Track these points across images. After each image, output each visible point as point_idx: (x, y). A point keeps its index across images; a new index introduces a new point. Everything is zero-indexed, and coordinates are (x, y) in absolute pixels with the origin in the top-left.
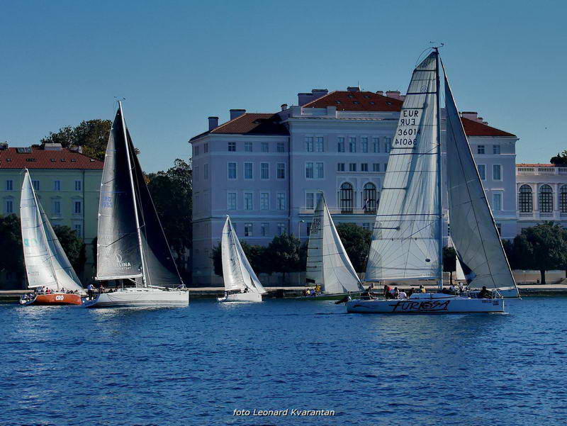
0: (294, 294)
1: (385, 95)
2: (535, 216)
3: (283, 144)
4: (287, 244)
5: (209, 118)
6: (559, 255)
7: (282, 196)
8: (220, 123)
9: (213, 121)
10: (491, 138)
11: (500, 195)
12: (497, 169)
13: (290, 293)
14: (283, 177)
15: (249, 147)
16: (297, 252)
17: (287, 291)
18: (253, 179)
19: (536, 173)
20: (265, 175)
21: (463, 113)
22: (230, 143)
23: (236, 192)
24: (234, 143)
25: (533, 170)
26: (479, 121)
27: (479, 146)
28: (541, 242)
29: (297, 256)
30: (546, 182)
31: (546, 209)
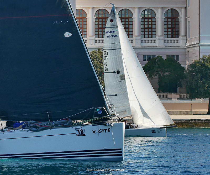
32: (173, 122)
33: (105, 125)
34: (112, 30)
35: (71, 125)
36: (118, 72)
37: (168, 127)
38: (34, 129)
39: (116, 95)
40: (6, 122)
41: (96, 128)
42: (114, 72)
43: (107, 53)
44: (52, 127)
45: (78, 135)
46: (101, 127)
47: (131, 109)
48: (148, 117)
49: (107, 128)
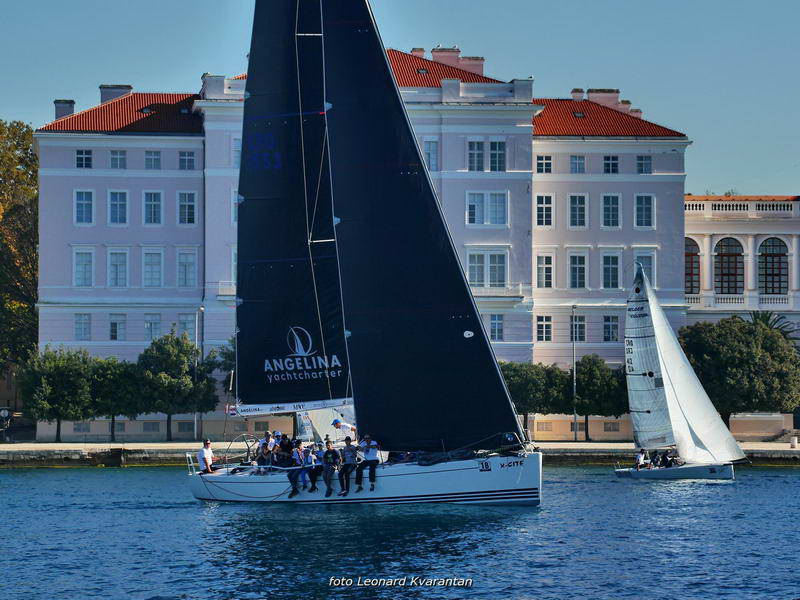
0: (145, 458)
1: (428, 56)
2: (748, 301)
3: (191, 154)
4: (169, 355)
5: (56, 102)
6: (751, 380)
7: (191, 259)
8: (78, 110)
9: (64, 106)
10: (632, 141)
11: (650, 258)
12: (644, 203)
13: (137, 456)
14: (191, 220)
15: (120, 160)
16: (191, 372)
17: (130, 452)
18: (127, 224)
19: (752, 213)
20: (153, 216)
21: (590, 91)
22: (80, 152)
23: (92, 250)
24: (89, 152)
25: (745, 207)
26: (621, 108)
27: (607, 158)
28: (714, 354)
29: (187, 380)
30: (772, 232)
31: (773, 288)
32: (745, 456)
33: (516, 455)
34: (640, 305)
35: (473, 457)
36: (651, 374)
37: (737, 464)
38: (424, 462)
39: (649, 412)
40: (388, 453)
41: (505, 460)
42: (644, 375)
43: (631, 343)
44: (449, 460)
45: (481, 470)
46: (512, 459)
47: (675, 435)
48: (704, 448)
49: (519, 460)
